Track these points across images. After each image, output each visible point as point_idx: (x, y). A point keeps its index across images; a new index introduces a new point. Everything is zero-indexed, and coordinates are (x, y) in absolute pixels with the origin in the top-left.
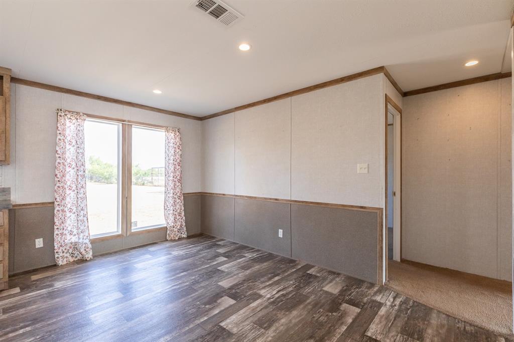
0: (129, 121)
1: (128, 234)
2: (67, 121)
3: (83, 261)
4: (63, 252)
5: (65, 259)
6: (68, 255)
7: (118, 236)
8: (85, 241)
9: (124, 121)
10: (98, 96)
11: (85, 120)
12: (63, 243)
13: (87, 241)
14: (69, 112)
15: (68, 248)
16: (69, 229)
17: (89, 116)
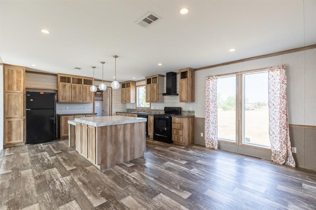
0: (240, 72)
1: (240, 145)
2: (210, 81)
3: (213, 149)
4: (208, 142)
5: (209, 145)
6: (210, 144)
7: (234, 143)
8: (215, 140)
9: (237, 73)
10: (223, 63)
11: (217, 78)
12: (208, 137)
13: (216, 140)
14: (211, 76)
15: (211, 141)
16: (212, 132)
17: (219, 76)
